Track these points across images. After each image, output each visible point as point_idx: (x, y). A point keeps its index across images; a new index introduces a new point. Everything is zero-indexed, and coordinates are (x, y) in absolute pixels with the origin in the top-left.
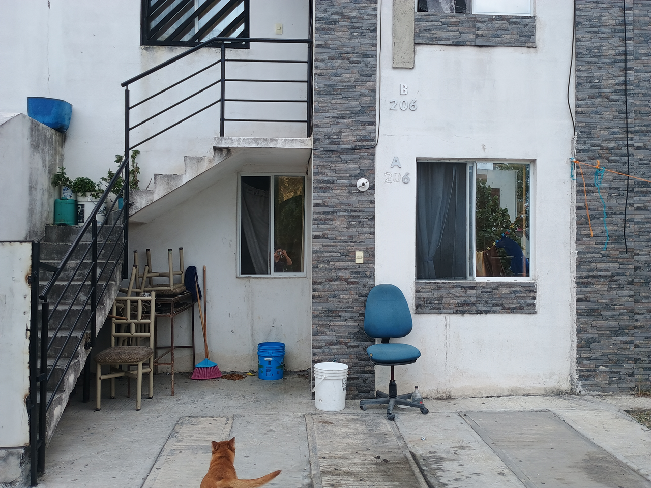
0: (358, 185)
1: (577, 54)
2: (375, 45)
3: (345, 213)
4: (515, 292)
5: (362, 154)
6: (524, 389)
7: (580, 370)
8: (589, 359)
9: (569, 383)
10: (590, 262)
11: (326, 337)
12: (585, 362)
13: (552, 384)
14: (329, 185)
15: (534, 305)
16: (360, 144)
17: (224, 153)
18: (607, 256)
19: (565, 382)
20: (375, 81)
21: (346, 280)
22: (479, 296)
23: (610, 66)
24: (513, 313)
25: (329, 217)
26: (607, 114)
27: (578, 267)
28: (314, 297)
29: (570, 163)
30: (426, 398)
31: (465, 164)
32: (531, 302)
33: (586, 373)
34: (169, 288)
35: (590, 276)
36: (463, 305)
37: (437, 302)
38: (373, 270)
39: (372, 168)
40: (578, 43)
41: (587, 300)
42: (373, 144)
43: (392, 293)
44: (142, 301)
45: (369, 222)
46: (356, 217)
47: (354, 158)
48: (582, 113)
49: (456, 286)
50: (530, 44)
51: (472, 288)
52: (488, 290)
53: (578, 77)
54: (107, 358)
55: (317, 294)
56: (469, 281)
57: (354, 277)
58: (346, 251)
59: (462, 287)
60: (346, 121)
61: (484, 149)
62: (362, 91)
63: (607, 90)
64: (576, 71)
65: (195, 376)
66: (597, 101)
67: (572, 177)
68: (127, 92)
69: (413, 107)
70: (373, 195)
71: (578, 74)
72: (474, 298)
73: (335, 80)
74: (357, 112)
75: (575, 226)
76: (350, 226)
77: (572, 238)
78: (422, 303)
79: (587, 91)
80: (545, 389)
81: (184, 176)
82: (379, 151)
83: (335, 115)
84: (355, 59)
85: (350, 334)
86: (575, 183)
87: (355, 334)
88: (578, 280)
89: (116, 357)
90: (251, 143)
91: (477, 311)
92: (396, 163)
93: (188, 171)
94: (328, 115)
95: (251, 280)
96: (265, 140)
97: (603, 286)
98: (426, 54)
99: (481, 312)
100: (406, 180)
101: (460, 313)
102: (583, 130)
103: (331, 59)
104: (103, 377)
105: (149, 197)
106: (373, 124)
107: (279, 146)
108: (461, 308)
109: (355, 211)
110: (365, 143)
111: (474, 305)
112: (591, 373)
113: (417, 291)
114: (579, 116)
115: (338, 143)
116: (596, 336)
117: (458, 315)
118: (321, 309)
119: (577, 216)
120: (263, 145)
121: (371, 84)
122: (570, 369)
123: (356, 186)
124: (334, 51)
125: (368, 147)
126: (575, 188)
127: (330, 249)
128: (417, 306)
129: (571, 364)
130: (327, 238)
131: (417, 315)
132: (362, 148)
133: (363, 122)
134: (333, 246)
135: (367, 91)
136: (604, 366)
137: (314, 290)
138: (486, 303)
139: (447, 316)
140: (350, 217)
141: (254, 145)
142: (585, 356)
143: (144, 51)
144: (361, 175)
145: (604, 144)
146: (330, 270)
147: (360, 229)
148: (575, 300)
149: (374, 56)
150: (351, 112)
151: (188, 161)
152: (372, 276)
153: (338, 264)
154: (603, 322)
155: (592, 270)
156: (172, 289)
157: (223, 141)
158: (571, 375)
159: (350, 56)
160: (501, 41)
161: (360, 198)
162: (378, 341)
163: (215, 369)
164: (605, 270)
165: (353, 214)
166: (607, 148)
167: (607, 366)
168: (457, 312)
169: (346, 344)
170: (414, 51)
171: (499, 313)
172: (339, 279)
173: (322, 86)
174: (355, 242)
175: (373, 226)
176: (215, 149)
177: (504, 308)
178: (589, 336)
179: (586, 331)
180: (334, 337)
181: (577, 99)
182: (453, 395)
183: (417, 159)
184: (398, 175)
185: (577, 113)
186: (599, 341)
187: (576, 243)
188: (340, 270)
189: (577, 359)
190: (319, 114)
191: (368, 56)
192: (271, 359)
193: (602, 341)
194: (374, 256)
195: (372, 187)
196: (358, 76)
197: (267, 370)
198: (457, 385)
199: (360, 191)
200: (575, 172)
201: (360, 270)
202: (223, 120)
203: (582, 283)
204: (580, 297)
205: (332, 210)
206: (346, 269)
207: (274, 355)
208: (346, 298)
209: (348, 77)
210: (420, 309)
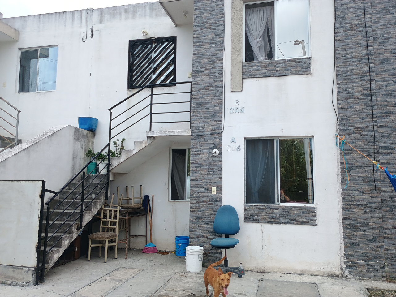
0: (213, 153)
1: (337, 75)
2: (222, 81)
3: (206, 167)
4: (303, 212)
5: (215, 137)
6: (311, 271)
7: (346, 262)
8: (353, 256)
9: (340, 270)
10: (351, 196)
11: (197, 233)
12: (350, 258)
13: (328, 269)
14: (198, 153)
15: (315, 220)
16: (214, 131)
17: (152, 139)
18: (363, 192)
19: (337, 269)
20: (222, 99)
21: (207, 203)
22: (281, 214)
23: (359, 80)
24: (302, 224)
25: (198, 169)
26: (358, 108)
27: (343, 199)
28: (190, 211)
29: (336, 137)
30: (251, 271)
31: (274, 140)
32: (313, 219)
33: (350, 264)
34: (131, 205)
35: (351, 204)
36: (271, 219)
37: (256, 216)
38: (221, 198)
39: (220, 143)
40: (338, 69)
41: (349, 219)
42: (221, 131)
43: (231, 210)
44: (114, 211)
45: (219, 172)
46: (212, 169)
47: (211, 139)
48: (341, 108)
49: (268, 208)
50: (308, 73)
51: (277, 209)
52: (287, 211)
53: (338, 88)
54: (93, 236)
55: (192, 209)
56: (276, 205)
57: (211, 201)
58: (207, 187)
59: (271, 208)
60: (207, 120)
61: (282, 131)
62: (215, 105)
63: (358, 94)
64: (337, 85)
65: (144, 251)
66: (351, 101)
67: (337, 145)
68: (111, 113)
69: (242, 111)
70: (221, 157)
71: (338, 86)
72: (278, 215)
73: (202, 100)
74: (212, 116)
75: (340, 174)
76: (209, 174)
77: (339, 181)
78: (248, 216)
79: (344, 95)
80: (324, 272)
81: (134, 150)
82: (224, 135)
83: (202, 118)
84: (211, 89)
85: (209, 232)
86: (339, 149)
87: (212, 232)
88: (343, 206)
89: (96, 236)
90: (162, 134)
91: (280, 222)
92: (233, 141)
93: (136, 148)
94: (198, 118)
95: (175, 202)
96: (169, 132)
97: (360, 210)
98: (249, 83)
99: (282, 223)
100: (238, 149)
101: (270, 223)
102: (343, 118)
103: (200, 90)
104: (92, 246)
105: (119, 161)
106: (221, 121)
107: (176, 134)
108: (270, 220)
109: (212, 166)
110: (217, 131)
111: (278, 219)
112: (354, 264)
113: (245, 210)
114: (340, 110)
115: (203, 132)
116: (357, 241)
117: (269, 224)
118: (194, 217)
119: (341, 168)
120: (168, 134)
121: (220, 101)
122: (341, 261)
123: (212, 153)
124: (201, 86)
125: (218, 133)
126: (339, 152)
127: (199, 186)
128: (245, 218)
129: (341, 258)
130: (197, 180)
131: (245, 223)
132: (215, 134)
133: (215, 120)
134: (200, 184)
135: (218, 104)
136: (364, 261)
137: (191, 207)
138: (285, 218)
139: (263, 224)
140: (209, 169)
141: (164, 134)
142: (350, 253)
143: (129, 92)
144: (215, 147)
145: (357, 125)
146: (199, 197)
147: (214, 176)
148: (342, 219)
149: (221, 87)
150: (210, 116)
151: (136, 143)
152: (220, 201)
153: (203, 194)
154: (361, 233)
155: (352, 201)
156: (133, 206)
157: (150, 133)
158: (341, 264)
159: (209, 87)
160: (291, 72)
161: (214, 159)
162: (224, 236)
163: (155, 248)
164: (362, 201)
165: (211, 167)
166: (359, 128)
167: (366, 261)
168: (268, 222)
169: (207, 237)
170: (242, 82)
171: (294, 224)
172: (203, 202)
173: (196, 104)
174: (212, 183)
175: (221, 174)
176: (148, 137)
177: (296, 221)
178: (352, 241)
179: (350, 238)
180: (201, 233)
181: (338, 100)
182: (266, 271)
183: (245, 138)
184: (234, 147)
185: (338, 108)
186: (359, 245)
187: (341, 184)
188: (204, 197)
189: (345, 255)
190: (194, 118)
191: (218, 87)
192: (180, 245)
193: (361, 245)
194: (221, 190)
195: (221, 153)
196: (213, 97)
197: (179, 251)
198: (269, 265)
199: (214, 156)
200: (338, 142)
201: (214, 197)
202: (151, 123)
203: (346, 208)
204: (345, 216)
205: (200, 166)
206: (207, 197)
207: (182, 242)
208: (207, 212)
209: (208, 98)
210: (246, 219)
